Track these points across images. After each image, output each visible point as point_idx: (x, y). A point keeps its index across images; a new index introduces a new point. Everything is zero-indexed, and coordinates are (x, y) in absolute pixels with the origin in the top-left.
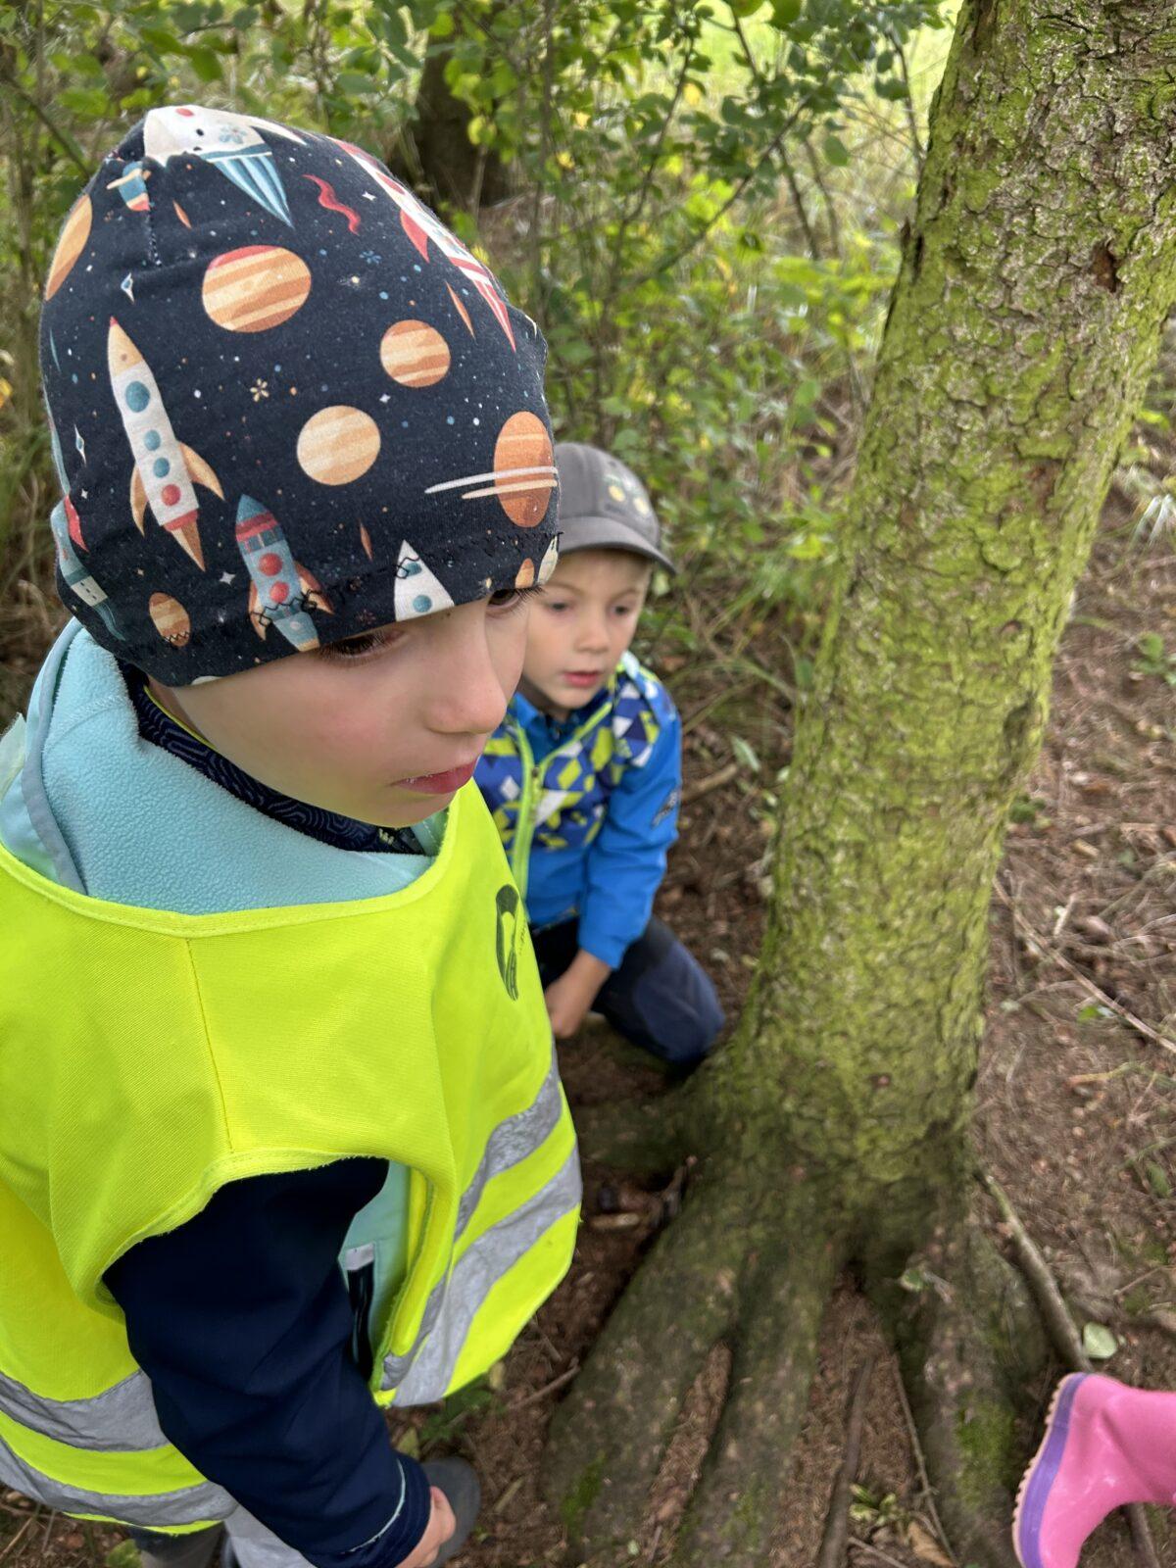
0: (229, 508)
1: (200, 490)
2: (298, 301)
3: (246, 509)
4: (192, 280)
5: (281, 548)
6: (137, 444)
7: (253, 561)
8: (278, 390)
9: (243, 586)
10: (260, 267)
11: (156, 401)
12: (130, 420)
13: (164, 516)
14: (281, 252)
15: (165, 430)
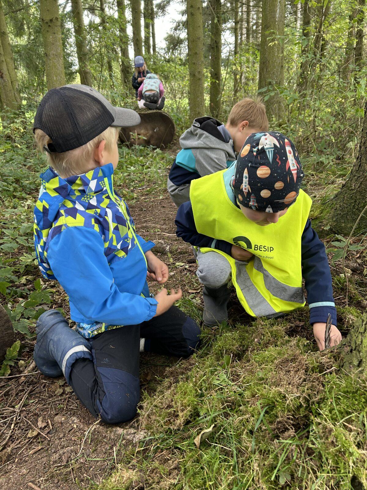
0: (251, 194)
1: (249, 190)
2: (267, 176)
3: (253, 195)
4: (257, 168)
5: (255, 200)
6: (244, 182)
7: (251, 200)
8: (261, 185)
9: (250, 201)
10: (265, 170)
11: (248, 179)
12: (244, 179)
13: (244, 190)
14: (268, 168)
15: (247, 183)
